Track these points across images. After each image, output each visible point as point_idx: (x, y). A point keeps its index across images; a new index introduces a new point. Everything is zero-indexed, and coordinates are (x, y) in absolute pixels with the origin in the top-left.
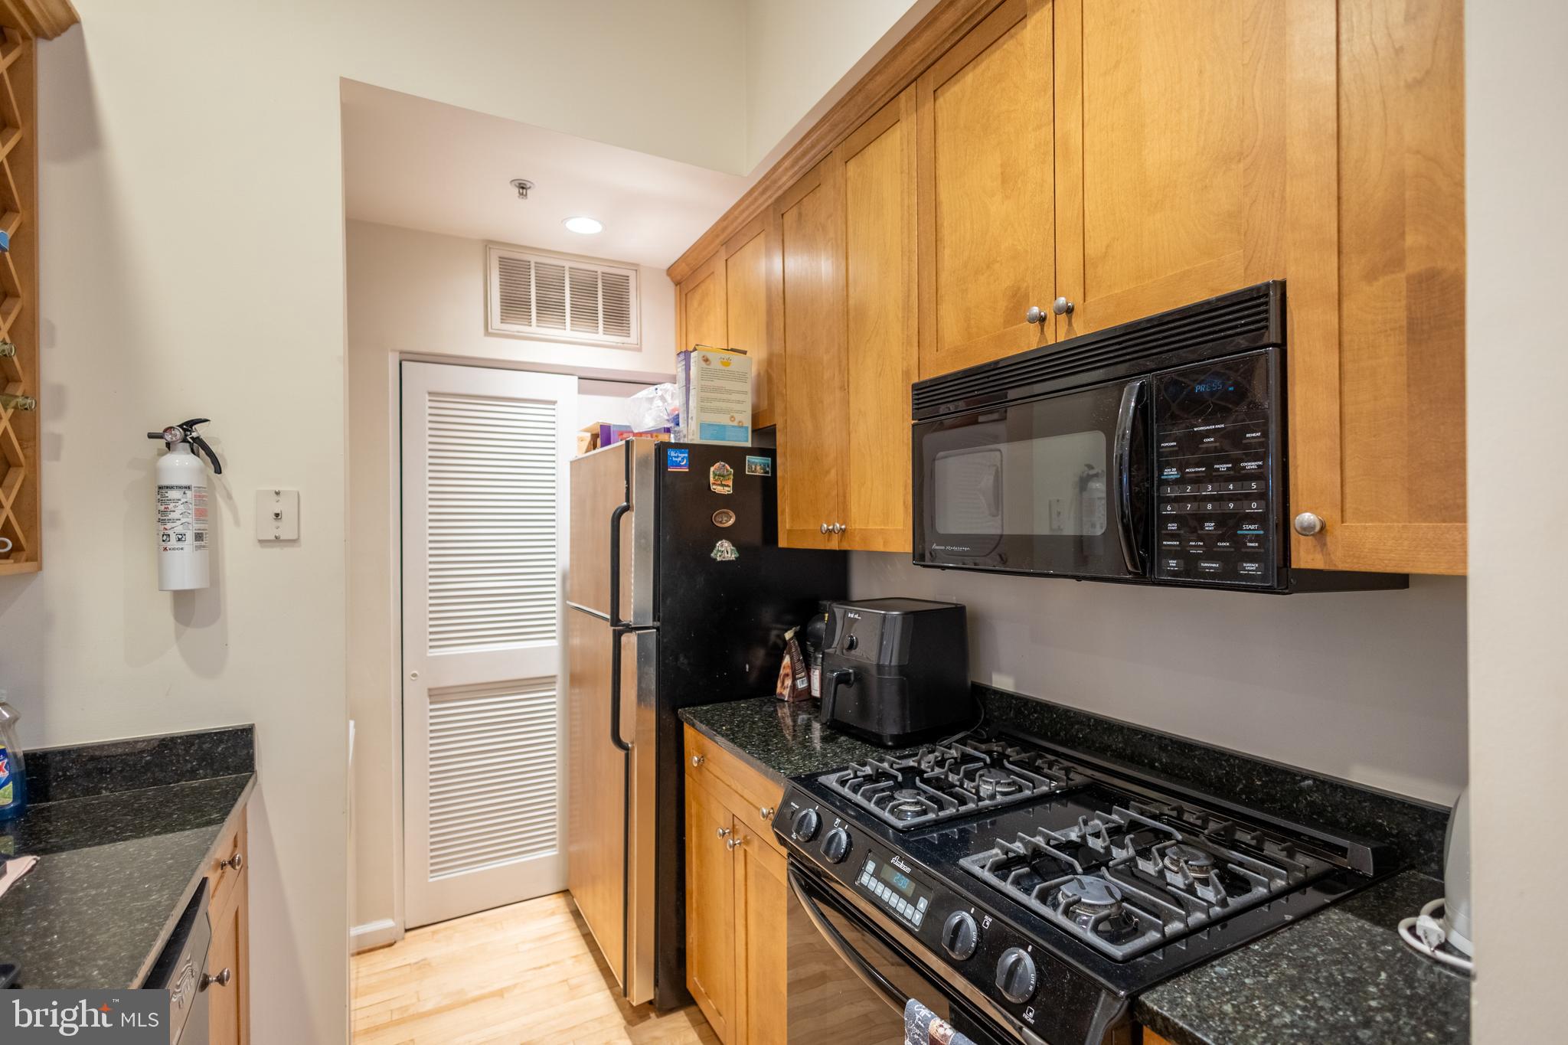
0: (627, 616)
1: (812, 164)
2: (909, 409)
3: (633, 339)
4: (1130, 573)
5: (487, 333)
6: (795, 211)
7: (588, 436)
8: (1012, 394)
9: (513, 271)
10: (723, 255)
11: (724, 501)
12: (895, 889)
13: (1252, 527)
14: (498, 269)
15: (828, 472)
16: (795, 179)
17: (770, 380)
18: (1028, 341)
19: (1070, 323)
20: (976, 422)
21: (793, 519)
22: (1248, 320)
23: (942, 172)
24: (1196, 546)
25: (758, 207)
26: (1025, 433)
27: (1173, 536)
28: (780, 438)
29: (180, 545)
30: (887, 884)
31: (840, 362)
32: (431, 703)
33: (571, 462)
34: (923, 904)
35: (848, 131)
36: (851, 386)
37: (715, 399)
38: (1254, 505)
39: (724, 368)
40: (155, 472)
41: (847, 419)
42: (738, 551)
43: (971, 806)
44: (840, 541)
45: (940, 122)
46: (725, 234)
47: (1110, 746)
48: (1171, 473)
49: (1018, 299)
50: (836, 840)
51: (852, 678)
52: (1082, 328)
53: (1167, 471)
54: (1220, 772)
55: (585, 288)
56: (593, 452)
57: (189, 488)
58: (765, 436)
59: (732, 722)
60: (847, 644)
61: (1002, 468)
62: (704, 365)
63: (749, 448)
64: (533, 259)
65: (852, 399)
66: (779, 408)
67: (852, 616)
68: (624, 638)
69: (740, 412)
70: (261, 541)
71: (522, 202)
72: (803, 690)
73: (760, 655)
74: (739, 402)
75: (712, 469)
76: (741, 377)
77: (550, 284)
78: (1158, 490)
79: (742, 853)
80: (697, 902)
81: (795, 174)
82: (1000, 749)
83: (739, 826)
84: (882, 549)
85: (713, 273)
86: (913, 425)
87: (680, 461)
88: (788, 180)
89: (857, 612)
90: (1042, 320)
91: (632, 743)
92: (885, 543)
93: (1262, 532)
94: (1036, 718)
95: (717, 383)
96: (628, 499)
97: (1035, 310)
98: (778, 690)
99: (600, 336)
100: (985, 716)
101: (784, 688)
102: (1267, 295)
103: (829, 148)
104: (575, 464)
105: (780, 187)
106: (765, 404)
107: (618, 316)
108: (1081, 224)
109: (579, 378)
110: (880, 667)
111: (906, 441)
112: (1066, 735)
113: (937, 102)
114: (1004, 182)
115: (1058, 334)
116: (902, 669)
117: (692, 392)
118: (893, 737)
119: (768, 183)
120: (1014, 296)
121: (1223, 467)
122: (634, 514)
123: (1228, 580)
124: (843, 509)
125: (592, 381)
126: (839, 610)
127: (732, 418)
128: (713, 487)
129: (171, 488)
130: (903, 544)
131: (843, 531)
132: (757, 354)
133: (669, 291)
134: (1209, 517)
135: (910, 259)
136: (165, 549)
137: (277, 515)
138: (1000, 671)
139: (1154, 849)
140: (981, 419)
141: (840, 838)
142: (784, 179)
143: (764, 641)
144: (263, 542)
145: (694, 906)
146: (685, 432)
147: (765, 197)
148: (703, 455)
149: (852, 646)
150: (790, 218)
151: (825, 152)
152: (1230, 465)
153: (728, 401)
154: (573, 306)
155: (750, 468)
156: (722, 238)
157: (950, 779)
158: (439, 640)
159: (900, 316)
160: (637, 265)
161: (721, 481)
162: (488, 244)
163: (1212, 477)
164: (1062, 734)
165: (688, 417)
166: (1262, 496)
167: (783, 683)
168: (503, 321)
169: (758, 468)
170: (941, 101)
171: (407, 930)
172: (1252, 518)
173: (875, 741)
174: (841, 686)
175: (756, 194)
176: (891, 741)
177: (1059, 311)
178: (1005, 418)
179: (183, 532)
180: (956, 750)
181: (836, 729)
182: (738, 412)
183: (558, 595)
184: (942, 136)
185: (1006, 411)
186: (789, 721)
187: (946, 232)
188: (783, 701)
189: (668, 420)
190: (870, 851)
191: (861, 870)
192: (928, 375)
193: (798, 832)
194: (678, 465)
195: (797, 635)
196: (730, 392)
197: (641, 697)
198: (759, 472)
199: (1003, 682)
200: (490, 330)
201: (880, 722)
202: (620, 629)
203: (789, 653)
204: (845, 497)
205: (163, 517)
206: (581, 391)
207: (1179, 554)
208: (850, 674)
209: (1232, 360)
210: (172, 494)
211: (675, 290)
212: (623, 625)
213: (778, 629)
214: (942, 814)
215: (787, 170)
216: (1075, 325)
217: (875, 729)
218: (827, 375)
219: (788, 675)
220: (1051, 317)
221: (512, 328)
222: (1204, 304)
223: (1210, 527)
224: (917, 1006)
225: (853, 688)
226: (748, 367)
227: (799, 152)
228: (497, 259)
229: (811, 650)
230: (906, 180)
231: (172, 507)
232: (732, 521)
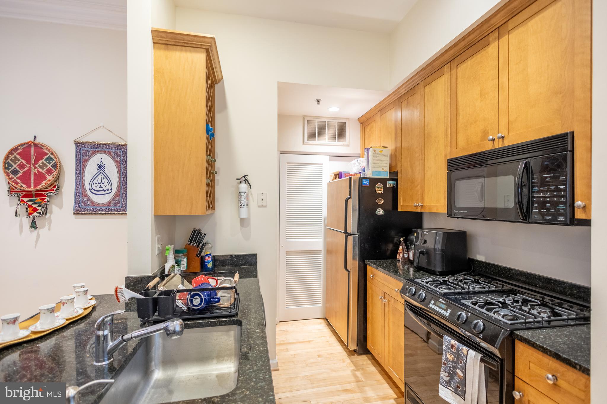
0: (350, 231)
1: (412, 87)
2: (446, 167)
3: (347, 143)
4: (521, 219)
5: (304, 144)
6: (406, 101)
7: (333, 175)
9: (311, 124)
10: (379, 115)
11: (380, 196)
12: (440, 308)
13: (562, 206)
14: (307, 124)
15: (417, 186)
16: (406, 92)
17: (396, 156)
18: (488, 147)
19: (503, 141)
21: (403, 201)
22: (561, 143)
23: (459, 91)
24: (544, 211)
25: (392, 100)
27: (536, 208)
28: (399, 175)
29: (244, 206)
30: (438, 306)
31: (422, 151)
32: (287, 255)
34: (449, 311)
35: (426, 77)
36: (425, 159)
37: (377, 163)
38: (562, 199)
39: (380, 153)
40: (238, 188)
41: (424, 170)
42: (385, 212)
43: (466, 290)
44: (421, 209)
45: (459, 75)
46: (380, 108)
47: (520, 280)
48: (536, 189)
49: (485, 133)
50: (422, 295)
51: (425, 253)
52: (507, 143)
53: (534, 188)
54: (561, 288)
55: (332, 128)
56: (335, 180)
57: (245, 192)
58: (394, 174)
59: (383, 265)
60: (423, 241)
61: (484, 183)
62: (374, 152)
63: (388, 179)
64: (317, 120)
65: (426, 163)
66: (399, 165)
67: (425, 233)
68: (348, 237)
69: (386, 167)
70: (258, 206)
71: (318, 105)
72: (406, 258)
73: (391, 246)
74: (385, 164)
75: (376, 185)
76: (385, 156)
77: (322, 127)
78: (531, 194)
79: (388, 303)
80: (371, 321)
81: (406, 90)
82: (478, 278)
83: (387, 296)
84: (436, 211)
85: (375, 120)
86: (448, 172)
87: (366, 183)
88: (404, 92)
89: (427, 232)
90: (494, 140)
91: (351, 270)
92: (437, 210)
93: (565, 207)
94: (493, 270)
95: (378, 158)
96: (350, 195)
97: (491, 137)
98: (398, 257)
99: (337, 142)
100: (473, 269)
101: (400, 257)
102: (567, 136)
103: (419, 82)
104: (329, 184)
105: (400, 94)
106: (394, 164)
107: (342, 136)
108: (507, 110)
109: (330, 156)
110: (435, 249)
111: (445, 176)
112: (504, 276)
113: (458, 69)
114: (481, 96)
115: (499, 145)
116: (442, 250)
117: (370, 161)
118: (439, 272)
119: (396, 92)
120: (484, 132)
121: (553, 188)
122: (352, 200)
123: (554, 222)
124: (422, 198)
125: (334, 157)
126: (420, 231)
127: (383, 169)
128: (376, 191)
129: (242, 192)
130: (443, 209)
131: (422, 206)
132: (391, 147)
133: (359, 126)
134: (548, 202)
135: (447, 119)
136: (241, 207)
137: (262, 199)
138: (479, 254)
139: (528, 304)
141: (423, 295)
142: (402, 91)
143: (392, 242)
145: (370, 322)
146: (367, 174)
147: (395, 97)
148: (374, 181)
149: (425, 242)
150: (404, 104)
151: (418, 83)
152: (555, 187)
153: (382, 163)
154: (328, 134)
155: (389, 185)
156: (378, 109)
157: (459, 284)
158: (289, 237)
159: (444, 137)
160: (348, 118)
161: (379, 189)
162: (304, 117)
163: (550, 191)
164: (502, 275)
165: (368, 169)
166: (565, 196)
167: (399, 255)
168: (308, 140)
169: (391, 185)
170: (459, 69)
171: (280, 322)
172: (562, 203)
173: (433, 273)
174: (421, 255)
175: (392, 96)
176: (439, 273)
177: (499, 138)
179: (244, 203)
180: (462, 277)
181: (419, 269)
182: (384, 167)
183: (323, 225)
184: (459, 80)
186: (401, 268)
187: (460, 111)
188: (399, 261)
189: (361, 170)
190: (432, 298)
191: (429, 303)
192: (453, 156)
193: (409, 293)
194: (366, 184)
195: (404, 240)
196: (382, 161)
197: (354, 255)
198: (392, 186)
199: (480, 258)
201: (435, 267)
202: (347, 235)
203: (402, 245)
204: (423, 195)
205: (240, 200)
206: (330, 160)
207: (539, 214)
208: (424, 251)
209: (556, 155)
210: (242, 194)
211: (361, 125)
212: (349, 234)
213: (397, 238)
214: (456, 291)
215: (403, 89)
216: (505, 142)
217: (432, 269)
218: (417, 155)
219: (401, 252)
220: (496, 139)
221: (310, 142)
222: (548, 138)
223: (548, 205)
224: (447, 337)
225: (425, 256)
226: (388, 152)
227: (408, 83)
228: (307, 121)
229: (409, 245)
230: (446, 94)
231: (242, 197)
232: (383, 202)
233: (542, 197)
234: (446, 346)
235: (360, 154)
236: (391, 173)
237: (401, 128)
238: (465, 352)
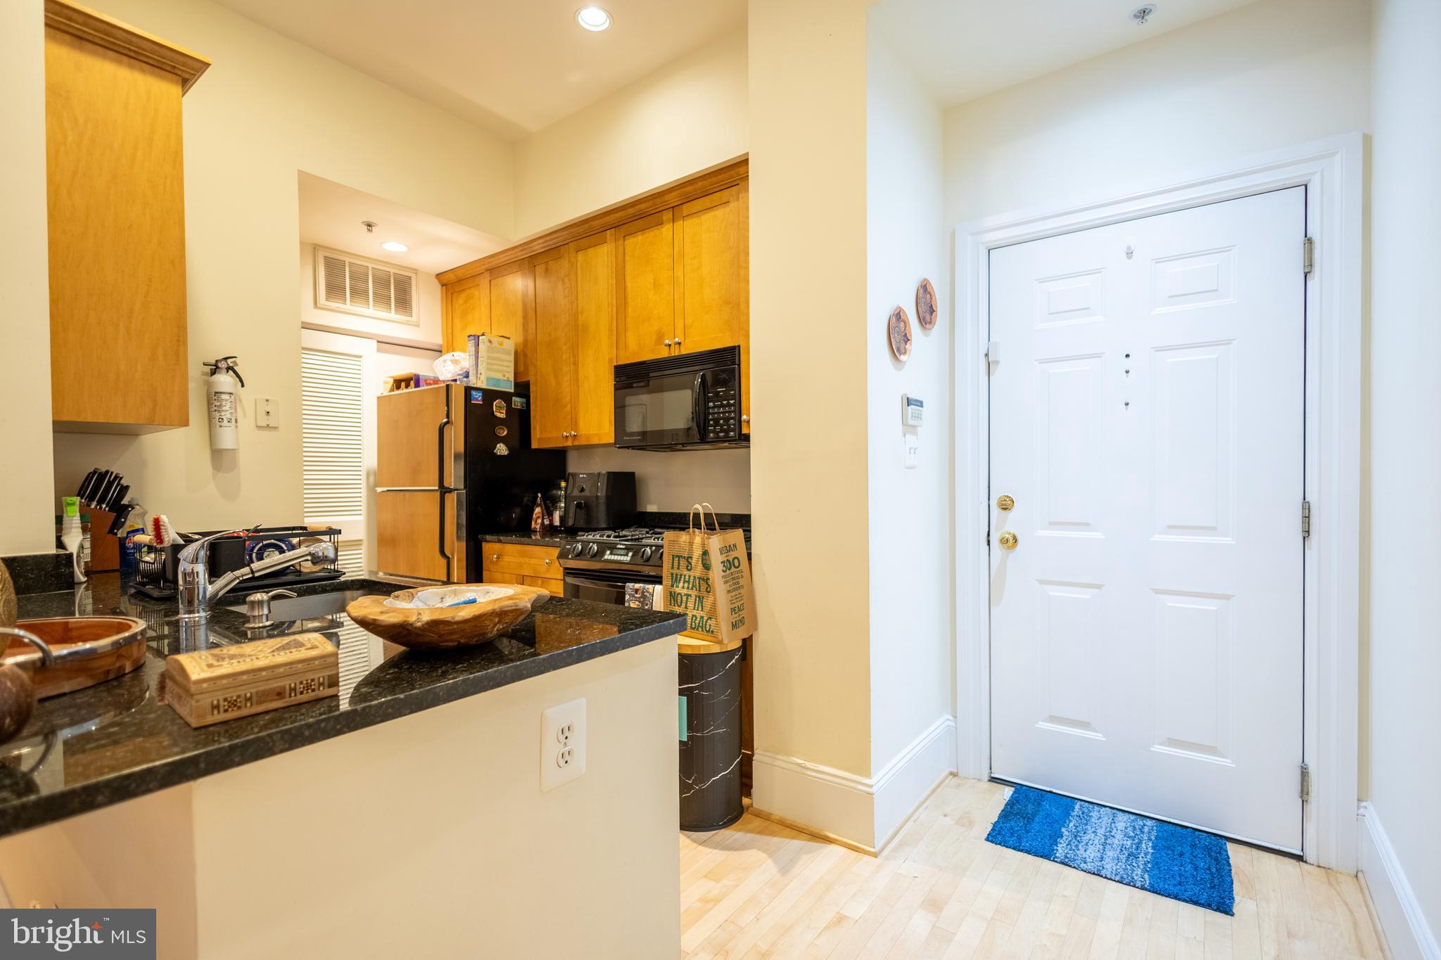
0: (449, 484)
1: (555, 246)
2: (612, 376)
3: (414, 319)
4: (699, 441)
5: (316, 307)
6: (543, 266)
7: (391, 381)
8: (651, 375)
9: (334, 267)
10: (486, 277)
11: (501, 422)
13: (732, 421)
14: (323, 265)
15: (566, 406)
16: (543, 250)
17: (525, 355)
18: (663, 353)
19: (680, 348)
20: (632, 387)
21: (541, 432)
22: (730, 356)
24: (718, 429)
25: (517, 257)
26: (661, 390)
27: (712, 426)
28: (532, 388)
29: (229, 424)
30: (615, 555)
31: (573, 350)
33: (378, 398)
34: (630, 554)
35: (578, 237)
37: (493, 364)
38: (732, 414)
39: (499, 346)
40: (209, 384)
41: (577, 380)
42: (509, 450)
44: (573, 442)
45: (626, 251)
46: (490, 265)
48: (711, 404)
49: (660, 337)
50: (592, 548)
51: (583, 505)
52: (685, 351)
55: (382, 282)
56: (397, 392)
57: (231, 394)
58: (523, 389)
60: (579, 490)
62: (489, 344)
63: (513, 393)
64: (347, 260)
66: (532, 371)
67: (582, 476)
68: (447, 498)
69: (509, 372)
71: (369, 234)
72: (548, 524)
73: (519, 511)
74: (507, 366)
75: (495, 403)
76: (507, 352)
77: (359, 277)
78: (707, 410)
81: (545, 247)
83: (527, 580)
84: (596, 442)
85: (477, 286)
86: (615, 384)
87: (477, 398)
88: (539, 249)
90: (670, 345)
92: (600, 439)
93: (735, 423)
95: (496, 355)
96: (448, 416)
97: (667, 342)
98: (532, 526)
99: (392, 315)
100: (644, 524)
101: (536, 525)
102: (735, 349)
104: (382, 400)
105: (533, 251)
106: (522, 368)
107: (404, 303)
108: (684, 311)
109: (378, 342)
110: (597, 497)
111: (610, 392)
114: (655, 286)
115: (675, 352)
116: (608, 497)
117: (480, 359)
119: (526, 247)
120: (659, 335)
121: (725, 402)
122: (452, 426)
123: (726, 442)
124: (574, 424)
125: (386, 344)
127: (504, 375)
128: (495, 413)
129: (224, 393)
130: (609, 438)
131: (575, 436)
132: (515, 337)
133: (438, 288)
134: (721, 419)
135: (612, 309)
136: (221, 426)
137: (268, 413)
138: (651, 504)
140: (634, 385)
142: (537, 247)
143: (522, 503)
144: (259, 427)
146: (477, 381)
147: (523, 253)
148: (490, 395)
149: (582, 490)
150: (540, 269)
151: (565, 242)
153: (501, 365)
154: (374, 293)
155: (515, 404)
156: (486, 266)
159: (607, 333)
160: (417, 270)
161: (500, 410)
162: (317, 247)
163: (722, 406)
165: (477, 373)
166: (734, 411)
167: (536, 522)
168: (327, 300)
169: (519, 404)
170: (626, 242)
172: (732, 418)
174: (578, 509)
175: (517, 250)
177: (676, 344)
178: (648, 385)
179: (230, 417)
182: (506, 372)
183: (363, 486)
184: (627, 258)
185: (649, 382)
187: (630, 300)
188: (536, 528)
189: (459, 375)
190: (607, 548)
191: (604, 555)
192: (621, 363)
193: (572, 553)
194: (477, 400)
195: (541, 498)
196: (501, 360)
197: (458, 527)
198: (520, 407)
199: (652, 509)
200: (318, 305)
201: (598, 523)
202: (444, 490)
203: (539, 506)
204: (576, 418)
205: (218, 409)
206: (379, 350)
207: (714, 431)
208: (582, 503)
209: (727, 368)
210: (224, 397)
211: (442, 290)
212: (447, 490)
213: (530, 496)
215: (539, 244)
218: (565, 357)
219: (538, 517)
220: (673, 345)
221: (333, 305)
222: (720, 349)
223: (721, 422)
224: (629, 584)
225: (583, 511)
226: (510, 345)
227: (548, 238)
228: (323, 258)
229: (550, 505)
230: (610, 272)
231: (224, 403)
232: (505, 433)
233: (716, 413)
234: (630, 595)
235: (441, 346)
236: (517, 385)
237: (536, 309)
238: (651, 591)
